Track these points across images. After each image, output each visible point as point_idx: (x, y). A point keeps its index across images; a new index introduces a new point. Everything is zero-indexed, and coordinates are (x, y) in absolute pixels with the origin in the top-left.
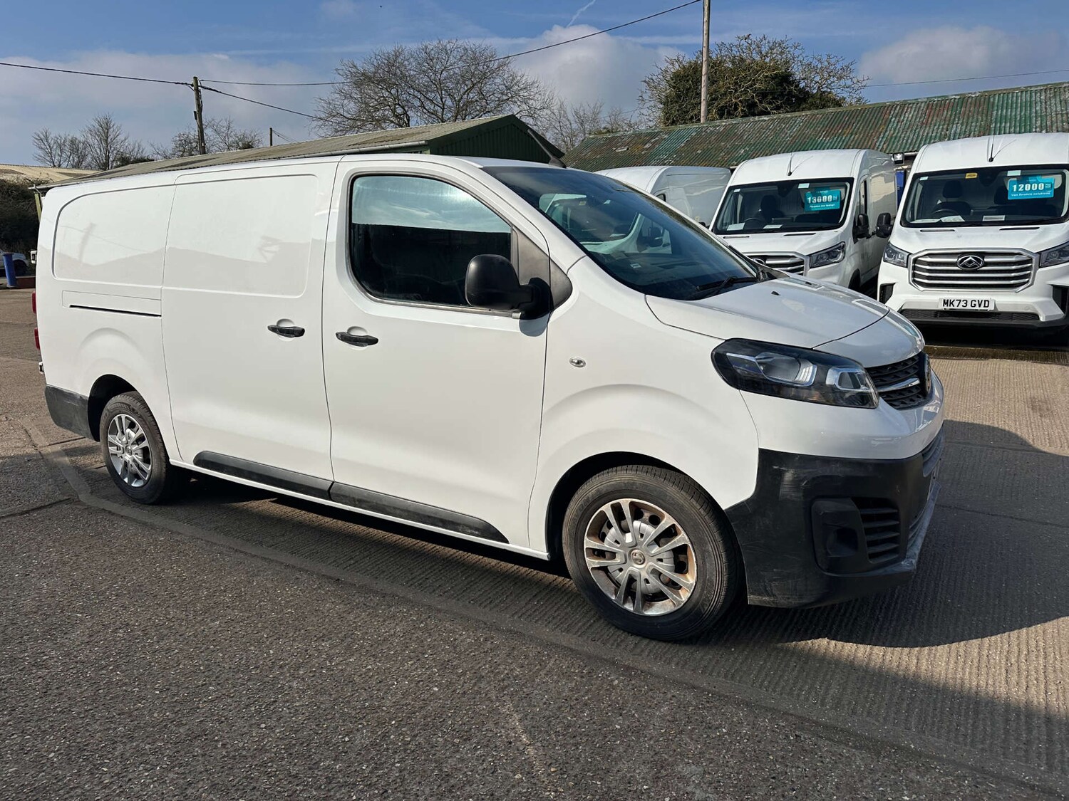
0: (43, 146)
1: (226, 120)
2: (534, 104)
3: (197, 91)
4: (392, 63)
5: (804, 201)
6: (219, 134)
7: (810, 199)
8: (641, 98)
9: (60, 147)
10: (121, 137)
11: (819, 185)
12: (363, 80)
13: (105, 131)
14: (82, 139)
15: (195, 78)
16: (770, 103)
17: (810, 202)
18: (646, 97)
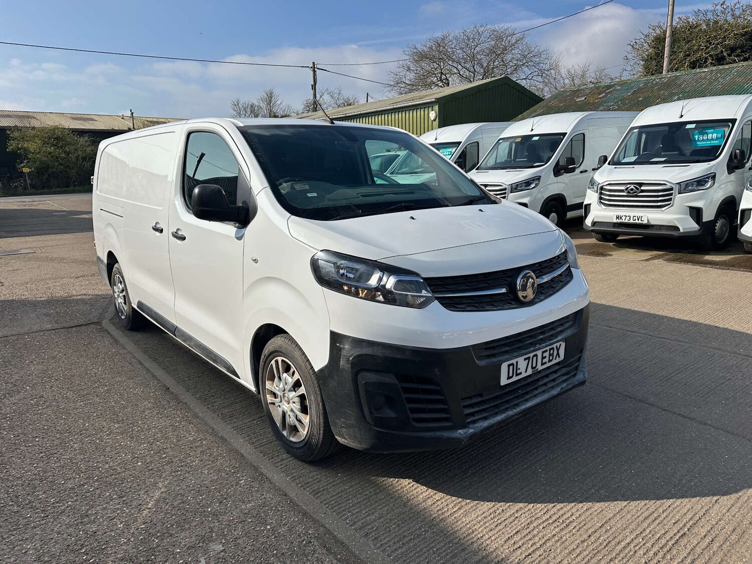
0: (236, 109)
1: (338, 89)
2: (544, 67)
3: (314, 71)
4: (440, 44)
5: (692, 138)
6: (333, 98)
7: (697, 137)
8: (625, 58)
9: (245, 109)
10: (279, 102)
11: (704, 125)
12: (421, 57)
13: (270, 99)
14: (257, 104)
15: (314, 63)
16: (738, 56)
17: (697, 139)
18: (629, 56)
